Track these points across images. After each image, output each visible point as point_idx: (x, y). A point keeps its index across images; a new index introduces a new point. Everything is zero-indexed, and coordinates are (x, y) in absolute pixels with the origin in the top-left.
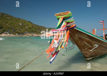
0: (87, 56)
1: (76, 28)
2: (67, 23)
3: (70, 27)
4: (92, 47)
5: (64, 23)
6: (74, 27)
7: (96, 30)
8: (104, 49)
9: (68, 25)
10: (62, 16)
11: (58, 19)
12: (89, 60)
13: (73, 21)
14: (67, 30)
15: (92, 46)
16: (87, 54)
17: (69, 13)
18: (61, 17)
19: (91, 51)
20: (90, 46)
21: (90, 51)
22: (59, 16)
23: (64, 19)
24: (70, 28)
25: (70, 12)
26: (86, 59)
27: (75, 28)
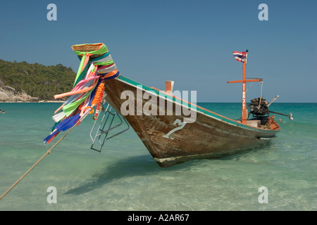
0: (158, 150)
1: (119, 78)
2: (99, 67)
3: (106, 76)
4: (167, 127)
5: (92, 68)
6: (116, 76)
7: (173, 83)
8: (207, 134)
9: (102, 71)
10: (88, 53)
11: (80, 57)
12: (164, 163)
13: (111, 62)
14: (100, 81)
15: (167, 122)
16: (157, 145)
17: (101, 46)
18: (84, 53)
19: (167, 136)
20: (161, 123)
21: (164, 136)
22: (81, 51)
23: (92, 58)
24: (105, 79)
25: (104, 45)
26: (155, 158)
27: (116, 78)
